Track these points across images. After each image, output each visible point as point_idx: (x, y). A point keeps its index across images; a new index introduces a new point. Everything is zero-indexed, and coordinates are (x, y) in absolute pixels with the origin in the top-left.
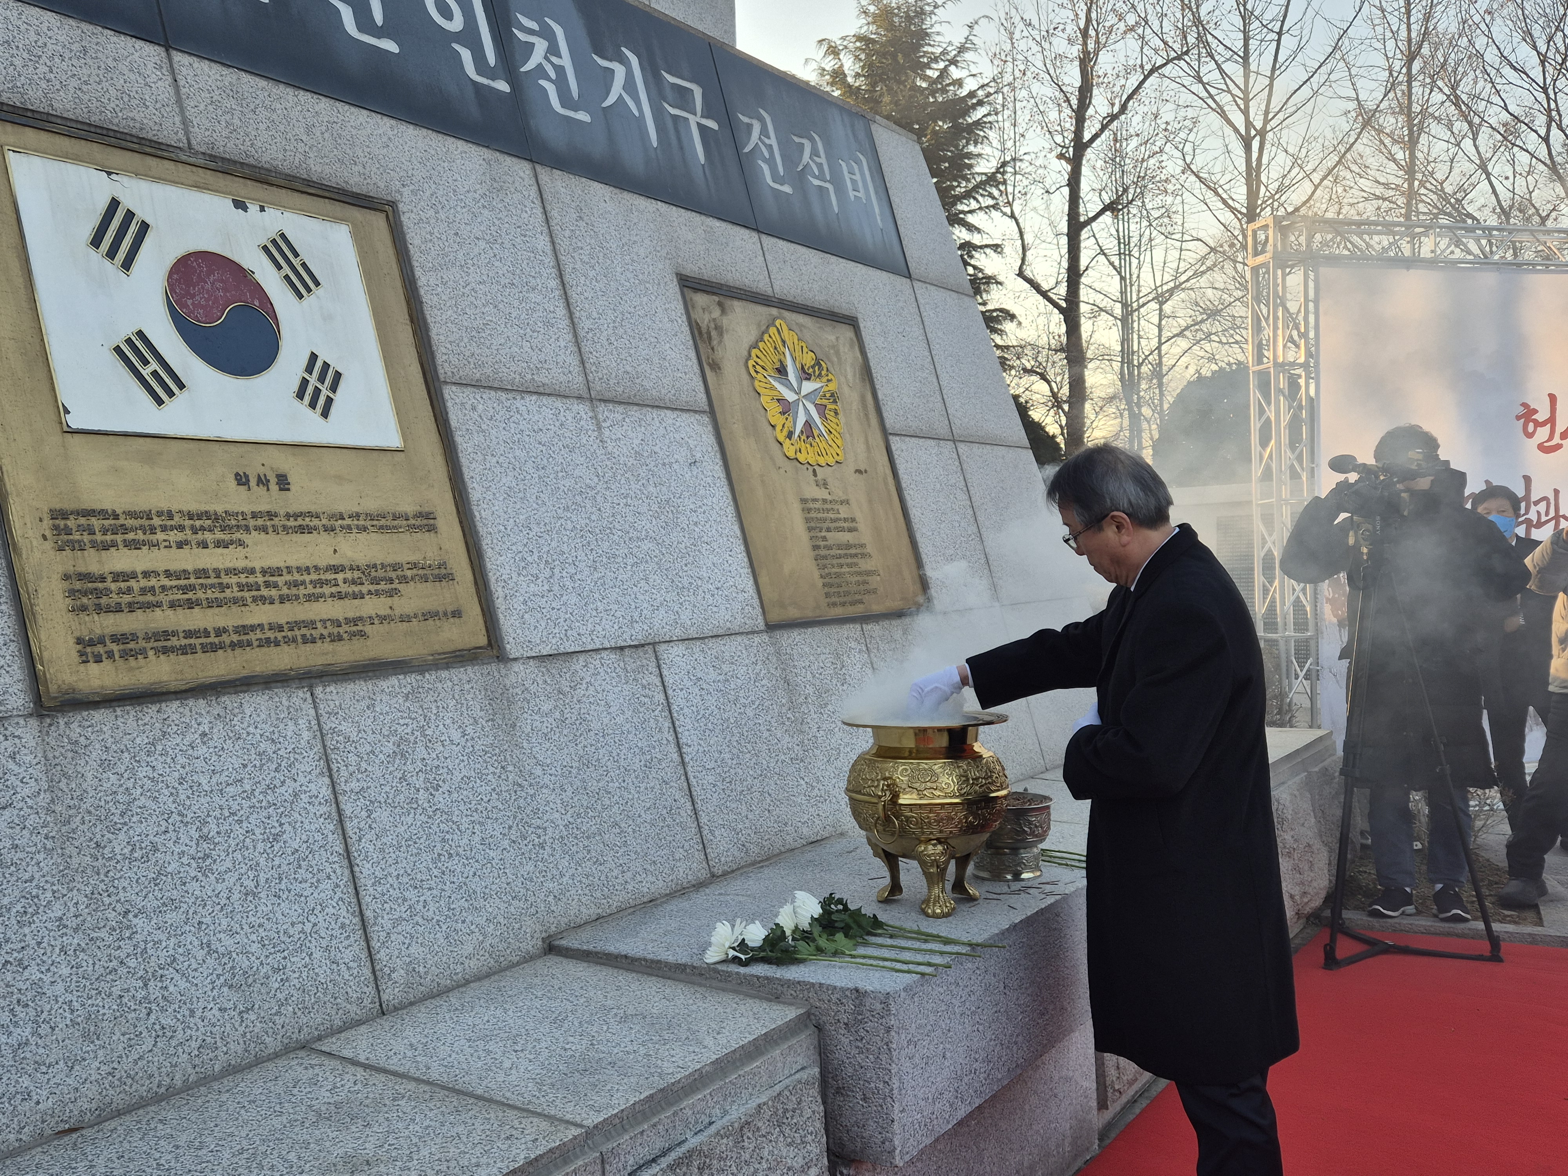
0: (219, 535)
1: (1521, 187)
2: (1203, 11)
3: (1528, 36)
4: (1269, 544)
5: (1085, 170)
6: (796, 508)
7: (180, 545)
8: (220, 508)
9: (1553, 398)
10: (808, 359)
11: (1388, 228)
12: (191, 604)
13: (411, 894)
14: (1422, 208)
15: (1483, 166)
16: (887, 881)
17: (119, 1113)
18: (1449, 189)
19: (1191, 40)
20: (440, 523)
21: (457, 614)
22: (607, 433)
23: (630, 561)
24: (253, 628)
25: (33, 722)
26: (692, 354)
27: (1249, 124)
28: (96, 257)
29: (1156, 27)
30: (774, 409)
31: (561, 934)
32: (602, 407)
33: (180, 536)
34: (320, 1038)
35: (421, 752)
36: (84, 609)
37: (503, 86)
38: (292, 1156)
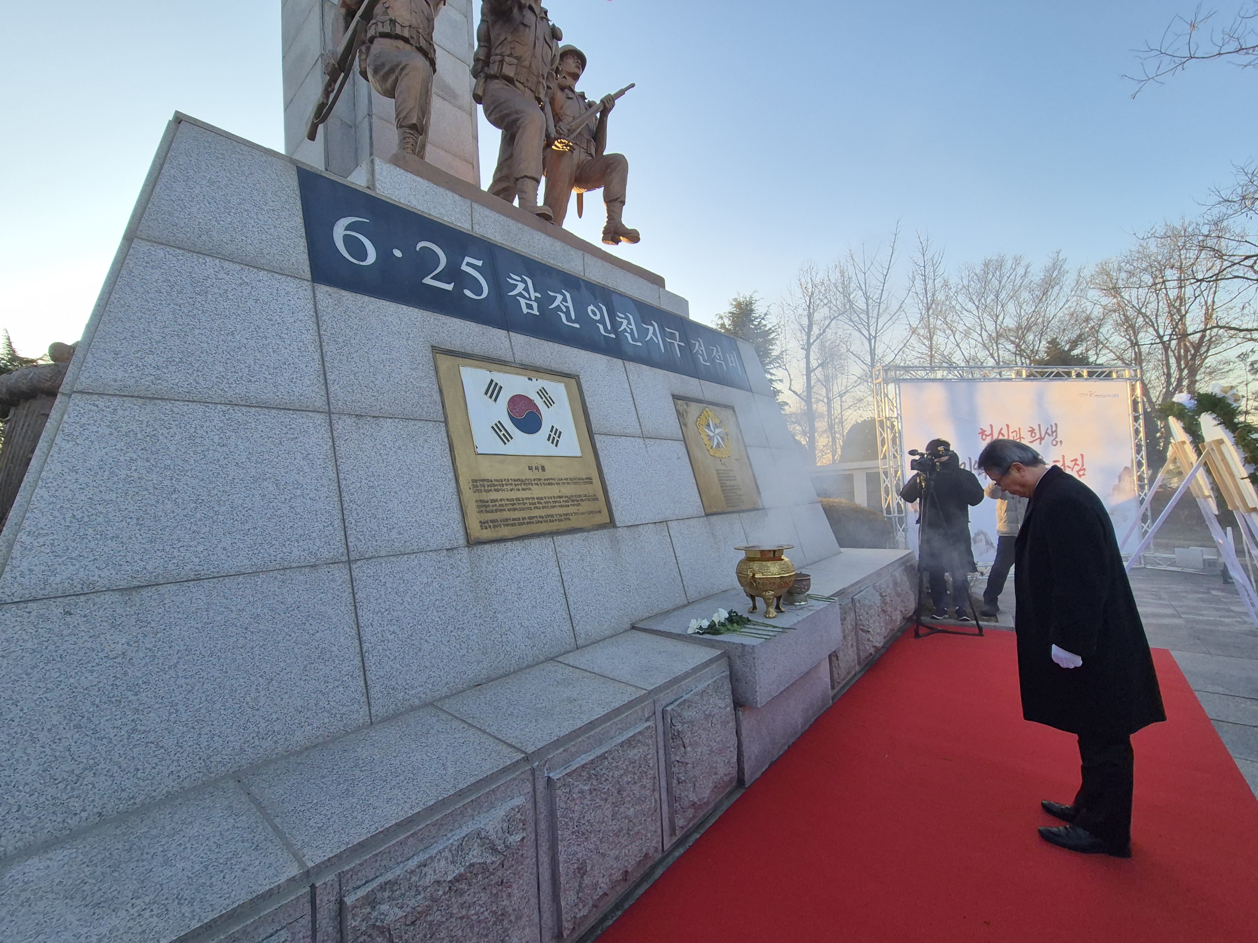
0: (523, 487)
1: (973, 353)
2: (851, 297)
3: (971, 299)
4: (886, 482)
5: (811, 353)
6: (715, 473)
7: (511, 490)
8: (523, 478)
9: (991, 426)
10: (717, 421)
11: (924, 368)
12: (515, 510)
13: (586, 608)
14: (936, 361)
15: (958, 345)
16: (751, 605)
17: (493, 680)
18: (946, 354)
19: (847, 307)
20: (594, 481)
21: (600, 512)
22: (649, 448)
23: (658, 492)
24: (534, 517)
25: (467, 549)
26: (677, 421)
27: (870, 334)
28: (487, 397)
29: (834, 303)
30: (706, 439)
31: (636, 623)
32: (647, 440)
33: (511, 487)
34: (557, 657)
35: (589, 559)
36: (482, 511)
37: (613, 336)
38: (550, 697)
